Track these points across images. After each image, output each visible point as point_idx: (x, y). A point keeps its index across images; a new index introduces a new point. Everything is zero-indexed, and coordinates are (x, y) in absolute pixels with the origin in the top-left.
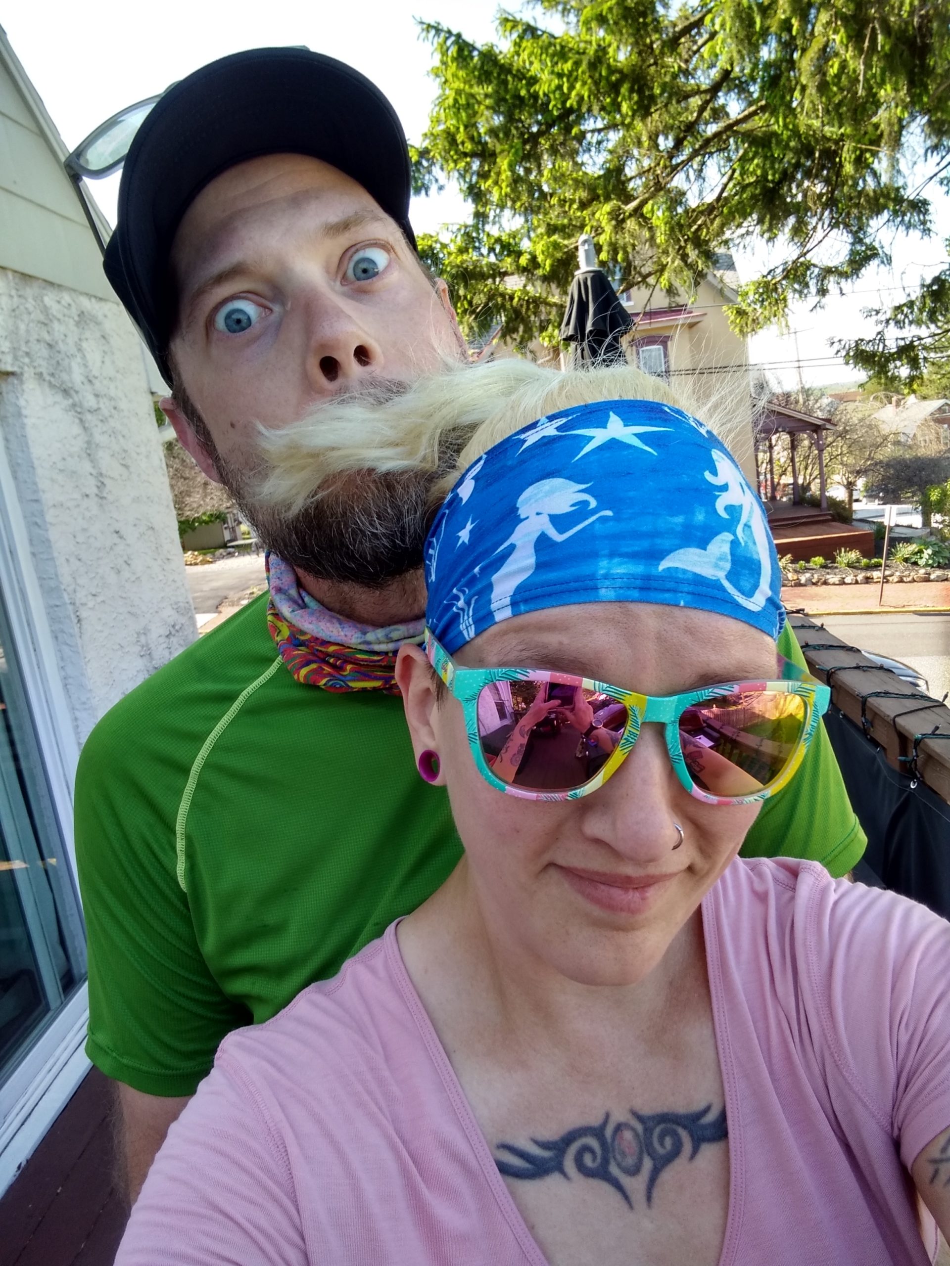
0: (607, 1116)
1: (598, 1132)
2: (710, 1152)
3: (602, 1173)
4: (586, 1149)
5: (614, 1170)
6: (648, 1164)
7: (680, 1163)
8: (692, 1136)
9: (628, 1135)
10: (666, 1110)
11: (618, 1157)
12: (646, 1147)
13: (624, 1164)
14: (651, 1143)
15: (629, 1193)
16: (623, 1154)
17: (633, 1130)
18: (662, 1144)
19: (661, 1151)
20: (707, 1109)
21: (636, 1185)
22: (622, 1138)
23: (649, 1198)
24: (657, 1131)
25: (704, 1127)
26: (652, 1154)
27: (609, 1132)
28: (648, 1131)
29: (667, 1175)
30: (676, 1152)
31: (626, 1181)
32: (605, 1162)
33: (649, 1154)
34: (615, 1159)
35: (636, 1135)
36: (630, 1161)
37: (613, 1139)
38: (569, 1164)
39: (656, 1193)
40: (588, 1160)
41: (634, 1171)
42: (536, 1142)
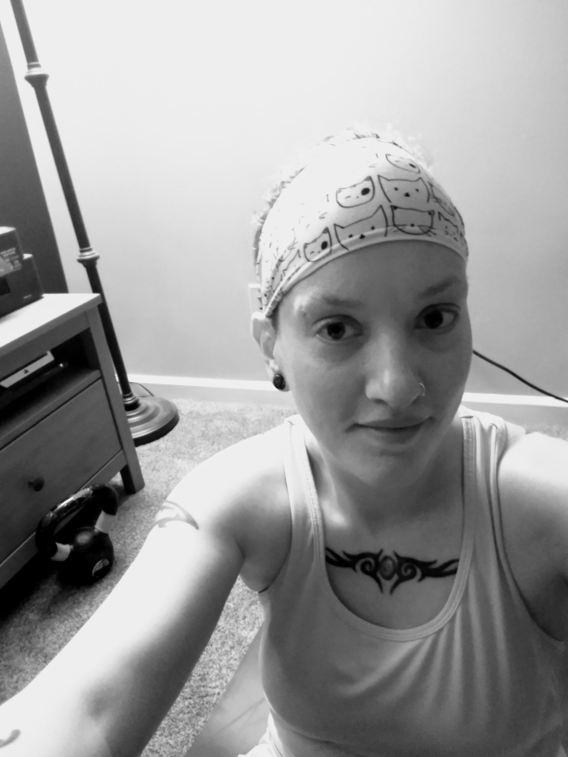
0: (381, 551)
2: (430, 581)
7: (412, 582)
8: (422, 571)
10: (411, 557)
13: (384, 574)
14: (400, 569)
15: (383, 586)
18: (406, 571)
19: (404, 574)
20: (434, 562)
22: (386, 563)
23: (392, 591)
24: (405, 565)
25: (430, 569)
29: (404, 585)
32: (376, 570)
33: (398, 573)
34: (381, 571)
35: (394, 563)
37: (382, 562)
42: (345, 554)
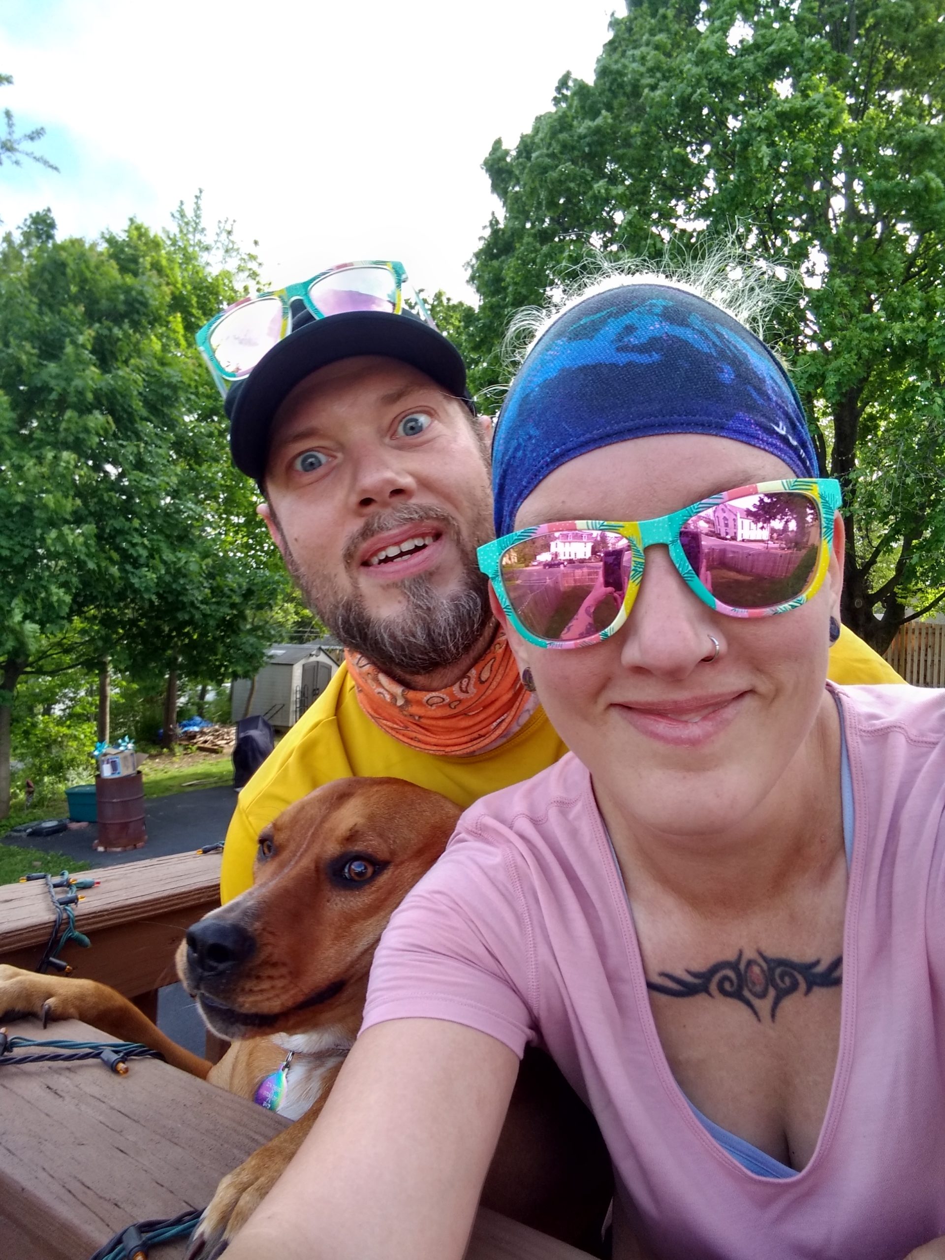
0: (740, 955)
1: (734, 966)
2: (820, 994)
3: (737, 995)
4: (726, 978)
5: (746, 993)
6: (772, 993)
7: (797, 996)
8: (805, 978)
9: (756, 970)
10: (783, 956)
11: (750, 985)
12: (770, 980)
13: (754, 990)
14: (775, 979)
15: (757, 1010)
16: (754, 984)
17: (759, 965)
18: (783, 981)
19: (782, 985)
20: (817, 963)
21: (764, 1005)
22: (752, 972)
23: (773, 1016)
24: (778, 971)
25: (815, 975)
26: (776, 987)
27: (742, 966)
28: (771, 970)
29: (788, 1003)
30: (794, 987)
31: (756, 1002)
32: (740, 988)
33: (773, 986)
34: (747, 986)
35: (763, 971)
36: (758, 989)
37: (746, 972)
38: (713, 987)
39: (778, 1013)
40: (727, 986)
41: (762, 995)
42: (689, 973)
